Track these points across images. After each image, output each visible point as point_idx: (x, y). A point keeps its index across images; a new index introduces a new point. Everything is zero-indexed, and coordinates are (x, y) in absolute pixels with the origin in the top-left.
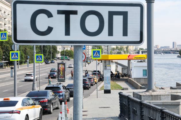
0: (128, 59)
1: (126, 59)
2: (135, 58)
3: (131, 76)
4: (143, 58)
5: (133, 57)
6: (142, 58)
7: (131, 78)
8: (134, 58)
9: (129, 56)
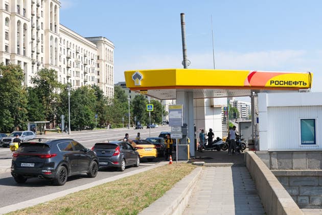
0: (248, 84)
1: (242, 85)
2: (273, 85)
3: (258, 144)
4: (298, 85)
5: (266, 82)
6: (296, 83)
7: (259, 150)
8: (268, 84)
9: (250, 77)
